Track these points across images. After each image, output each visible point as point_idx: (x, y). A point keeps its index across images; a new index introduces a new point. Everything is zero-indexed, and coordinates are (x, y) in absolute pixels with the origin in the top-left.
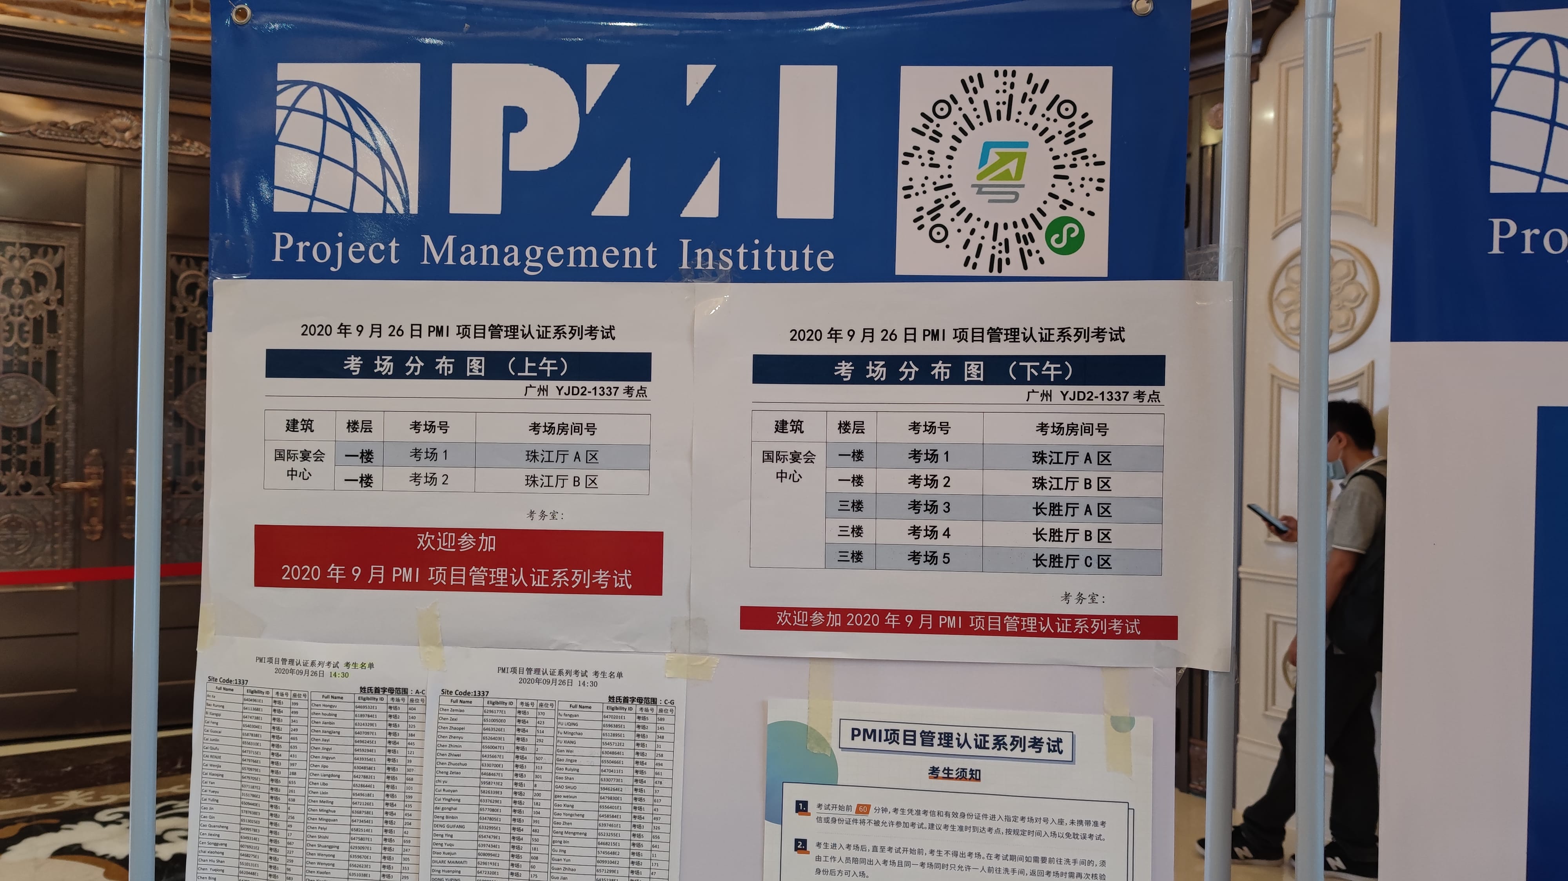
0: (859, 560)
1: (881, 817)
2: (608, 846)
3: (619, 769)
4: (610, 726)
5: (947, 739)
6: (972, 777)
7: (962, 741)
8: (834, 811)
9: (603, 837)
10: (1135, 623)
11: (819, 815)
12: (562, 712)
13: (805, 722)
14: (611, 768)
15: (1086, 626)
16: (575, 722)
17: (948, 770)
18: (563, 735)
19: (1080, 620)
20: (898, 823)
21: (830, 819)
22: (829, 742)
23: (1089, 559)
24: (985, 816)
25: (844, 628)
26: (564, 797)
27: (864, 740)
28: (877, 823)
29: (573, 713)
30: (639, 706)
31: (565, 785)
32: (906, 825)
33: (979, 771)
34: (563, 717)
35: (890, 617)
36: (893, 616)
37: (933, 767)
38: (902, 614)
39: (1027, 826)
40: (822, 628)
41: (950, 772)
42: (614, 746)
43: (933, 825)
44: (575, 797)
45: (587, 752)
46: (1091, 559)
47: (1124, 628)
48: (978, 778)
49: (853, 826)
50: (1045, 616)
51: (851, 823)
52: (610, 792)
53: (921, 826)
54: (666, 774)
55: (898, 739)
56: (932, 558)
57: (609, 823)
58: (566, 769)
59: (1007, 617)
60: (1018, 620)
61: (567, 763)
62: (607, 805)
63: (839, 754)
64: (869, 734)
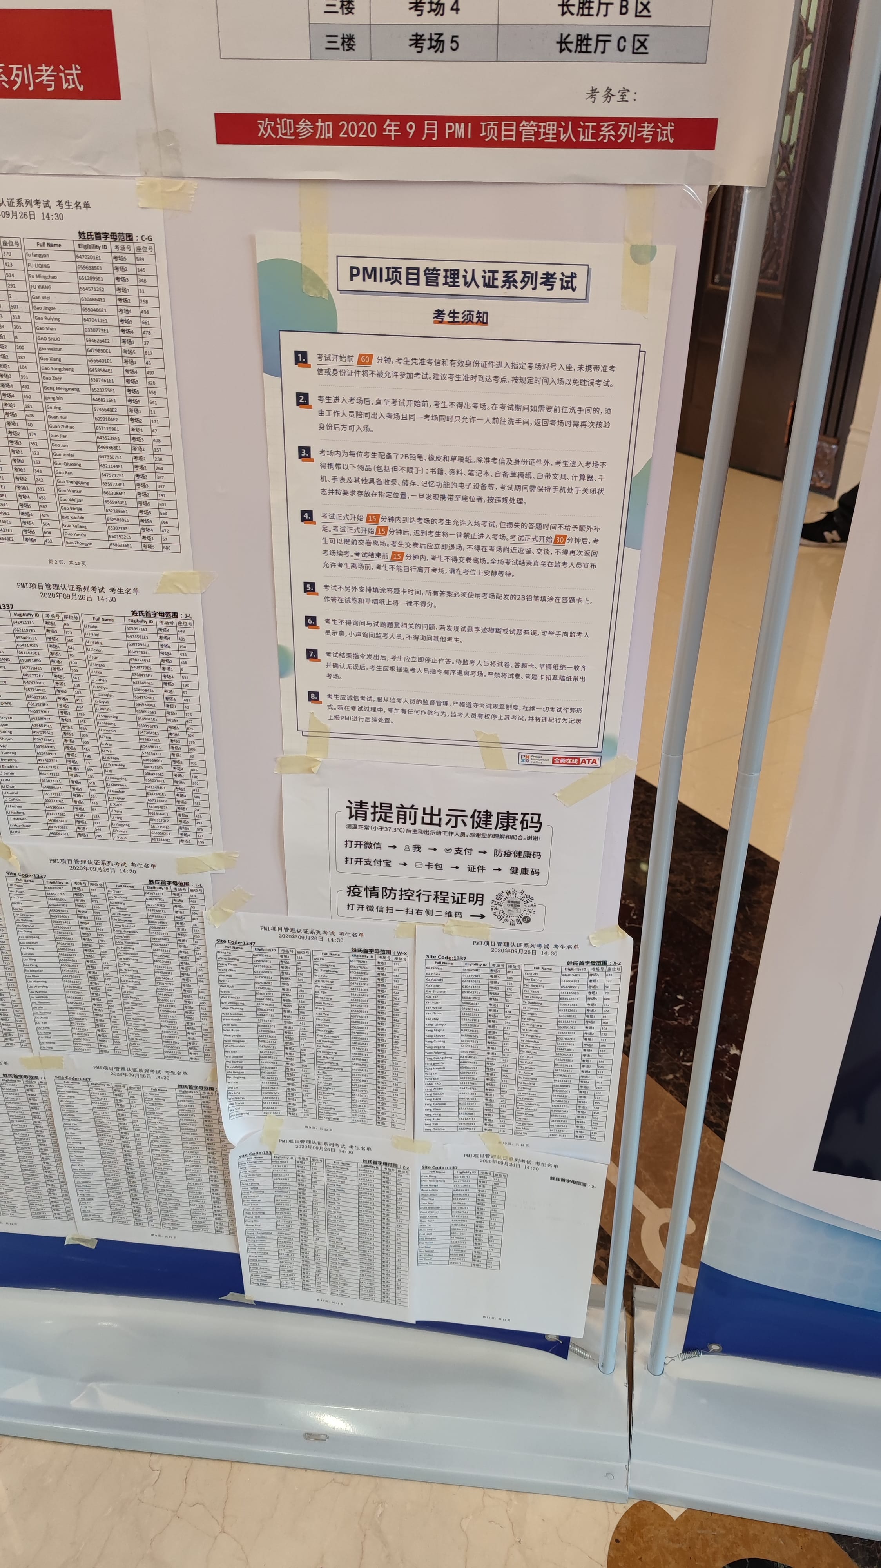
0: (351, 48)
1: (384, 367)
2: (103, 403)
3: (102, 317)
4: (86, 268)
5: (453, 276)
6: (479, 320)
7: (469, 279)
8: (334, 362)
9: (97, 393)
10: (669, 128)
11: (320, 367)
12: (30, 252)
13: (298, 260)
14: (94, 317)
15: (613, 133)
16: (46, 263)
17: (454, 313)
18: (35, 279)
19: (606, 124)
20: (402, 374)
21: (332, 372)
22: (326, 282)
23: (622, 40)
24: (491, 363)
25: (335, 141)
26: (49, 349)
27: (364, 280)
28: (380, 374)
29: (42, 253)
30: (114, 244)
31: (47, 336)
32: (410, 375)
33: (487, 313)
34: (32, 258)
35: (390, 126)
36: (393, 124)
37: (438, 311)
38: (402, 120)
39: (535, 373)
40: (311, 141)
41: (456, 315)
42: (93, 292)
43: (437, 375)
44: (61, 350)
45: (65, 298)
46: (625, 41)
47: (655, 135)
48: (485, 321)
49: (355, 378)
50: (566, 119)
51: (353, 374)
52: (97, 344)
53: (425, 376)
54: (154, 323)
55: (400, 279)
56: (437, 43)
57: (101, 377)
58: (46, 318)
59: (524, 123)
60: (537, 126)
61: (45, 311)
62: (96, 358)
63: (336, 296)
64: (370, 273)
